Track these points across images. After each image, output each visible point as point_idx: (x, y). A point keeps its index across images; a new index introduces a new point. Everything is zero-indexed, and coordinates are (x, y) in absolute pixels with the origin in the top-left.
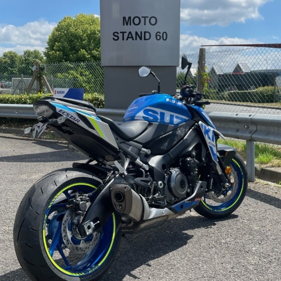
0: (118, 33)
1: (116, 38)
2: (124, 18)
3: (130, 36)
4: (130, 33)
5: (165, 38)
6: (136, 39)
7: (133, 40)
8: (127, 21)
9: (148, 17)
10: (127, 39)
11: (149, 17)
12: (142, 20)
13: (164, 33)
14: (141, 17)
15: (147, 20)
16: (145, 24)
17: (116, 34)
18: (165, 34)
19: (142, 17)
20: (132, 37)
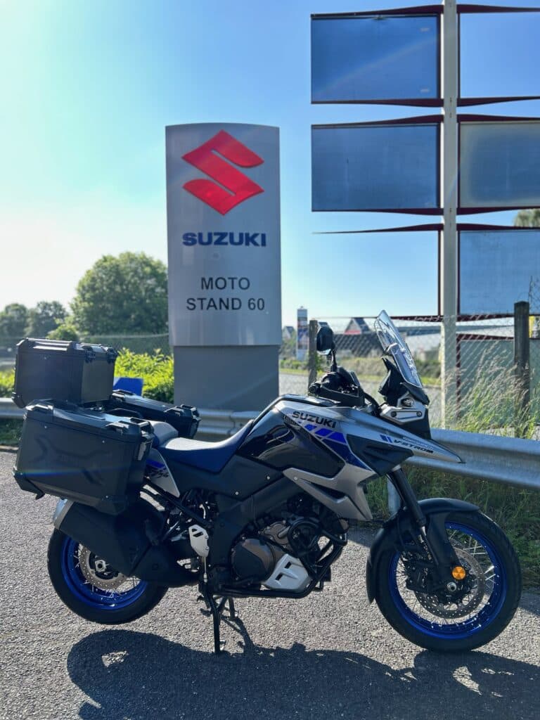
0: (194, 300)
1: (191, 307)
2: (203, 279)
3: (212, 304)
4: (212, 299)
5: (261, 306)
6: (221, 308)
7: (216, 309)
8: (207, 284)
9: (236, 278)
10: (208, 309)
11: (239, 278)
12: (229, 282)
13: (259, 299)
14: (226, 279)
15: (236, 282)
16: (233, 288)
17: (191, 301)
18: (261, 302)
19: (229, 278)
20: (215, 306)
